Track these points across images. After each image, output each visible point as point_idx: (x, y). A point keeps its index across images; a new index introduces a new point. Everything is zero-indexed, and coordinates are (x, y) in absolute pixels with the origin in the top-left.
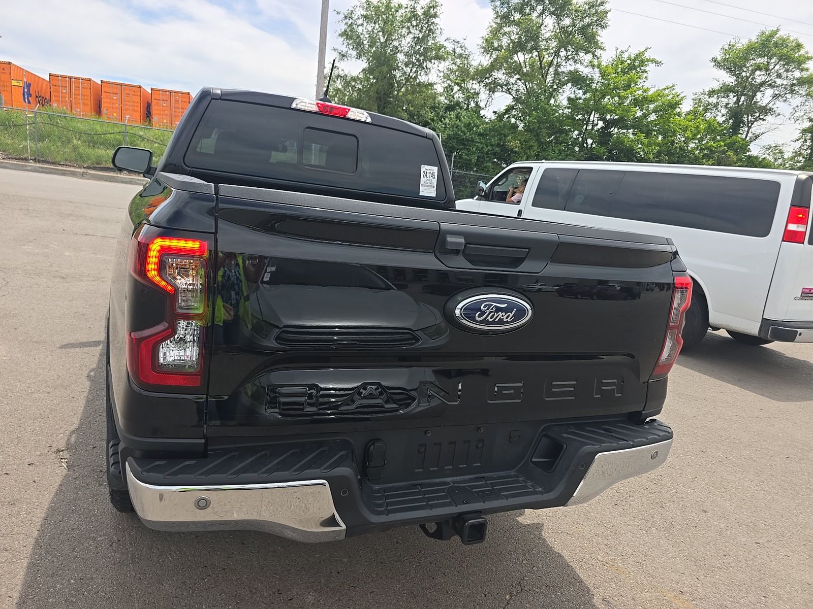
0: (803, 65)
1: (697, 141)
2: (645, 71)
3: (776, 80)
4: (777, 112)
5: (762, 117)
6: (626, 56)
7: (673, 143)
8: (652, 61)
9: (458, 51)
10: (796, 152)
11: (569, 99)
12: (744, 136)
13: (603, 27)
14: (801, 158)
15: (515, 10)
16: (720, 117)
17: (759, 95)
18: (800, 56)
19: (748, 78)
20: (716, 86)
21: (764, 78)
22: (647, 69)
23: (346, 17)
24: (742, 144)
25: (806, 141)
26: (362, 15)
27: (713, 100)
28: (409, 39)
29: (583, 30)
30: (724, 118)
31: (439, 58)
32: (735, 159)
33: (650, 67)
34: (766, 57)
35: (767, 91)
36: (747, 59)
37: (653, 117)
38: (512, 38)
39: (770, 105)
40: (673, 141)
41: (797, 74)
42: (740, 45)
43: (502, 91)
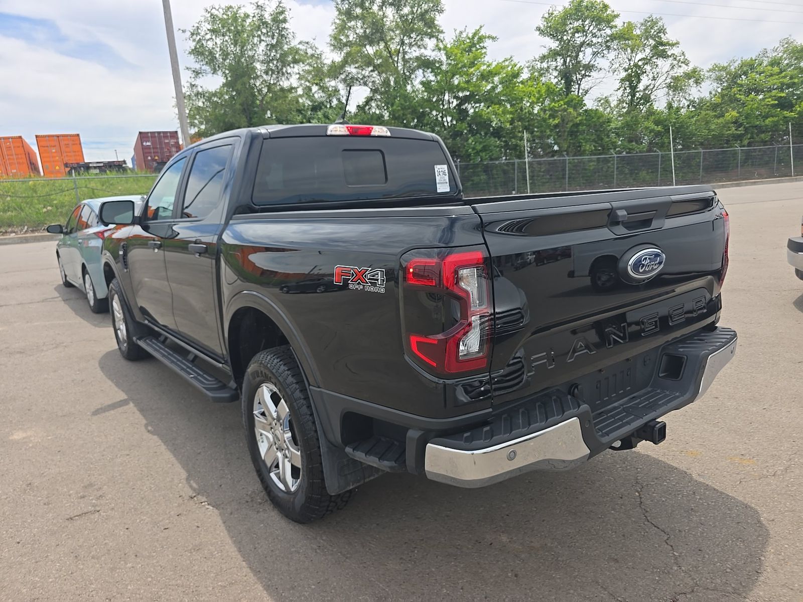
0: (612, 23)
1: (540, 104)
2: (484, 48)
3: (593, 39)
4: (599, 67)
5: (587, 74)
6: (464, 35)
7: (521, 109)
8: (489, 37)
9: (310, 52)
10: (620, 100)
11: (422, 83)
12: (576, 93)
13: (441, 11)
14: (625, 105)
15: (356, 5)
16: (553, 78)
17: (581, 54)
18: (607, 16)
19: (569, 41)
20: (545, 52)
21: (582, 39)
22: (485, 45)
23: (193, 34)
24: (579, 100)
25: (625, 89)
26: (208, 30)
27: (545, 65)
28: (262, 46)
29: (422, 16)
30: (556, 80)
31: (296, 62)
32: (576, 115)
33: (488, 43)
34: (580, 21)
35: (586, 50)
36: (566, 25)
37: (500, 89)
38: (357, 32)
39: (592, 63)
40: (522, 107)
41: (608, 32)
42: (558, 12)
43: (360, 85)
